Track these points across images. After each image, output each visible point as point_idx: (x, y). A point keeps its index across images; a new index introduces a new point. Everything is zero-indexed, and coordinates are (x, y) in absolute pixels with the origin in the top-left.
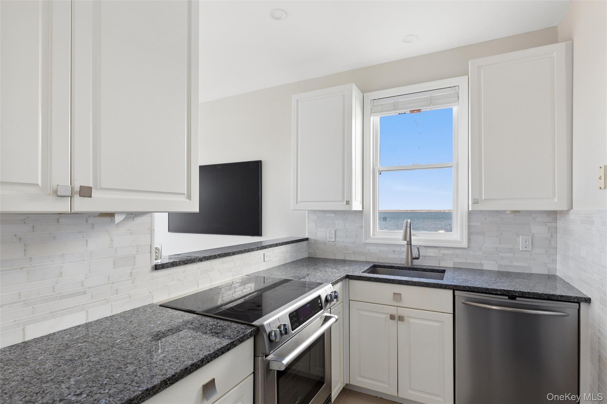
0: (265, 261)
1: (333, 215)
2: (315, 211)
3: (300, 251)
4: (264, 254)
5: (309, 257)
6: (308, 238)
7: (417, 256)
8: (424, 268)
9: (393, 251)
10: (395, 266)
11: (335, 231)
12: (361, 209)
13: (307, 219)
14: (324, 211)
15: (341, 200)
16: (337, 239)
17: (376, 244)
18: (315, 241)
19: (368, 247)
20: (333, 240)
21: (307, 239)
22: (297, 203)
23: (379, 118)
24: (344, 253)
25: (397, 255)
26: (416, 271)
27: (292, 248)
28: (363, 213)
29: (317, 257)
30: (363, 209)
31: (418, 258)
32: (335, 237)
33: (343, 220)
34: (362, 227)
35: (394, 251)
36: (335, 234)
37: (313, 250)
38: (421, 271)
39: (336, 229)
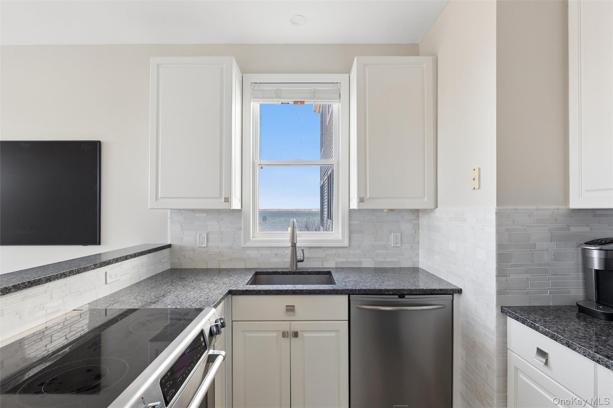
0: (108, 282)
1: (205, 215)
2: (180, 210)
3: (161, 262)
4: (106, 273)
5: (172, 269)
6: (171, 244)
7: (302, 258)
8: (310, 271)
9: (276, 254)
10: (279, 272)
11: (207, 234)
12: (240, 208)
13: (169, 220)
14: (193, 210)
15: (219, 197)
16: (210, 244)
17: (257, 248)
18: (181, 248)
19: (247, 252)
20: (204, 245)
21: (169, 246)
22: (157, 199)
23: (259, 104)
24: (218, 260)
25: (279, 258)
26: (302, 275)
27: (148, 259)
28: (242, 213)
29: (183, 267)
30: (242, 207)
31: (302, 261)
32: (207, 241)
33: (217, 221)
34: (241, 228)
35: (277, 254)
36: (207, 238)
37: (178, 259)
38: (306, 274)
39: (208, 232)
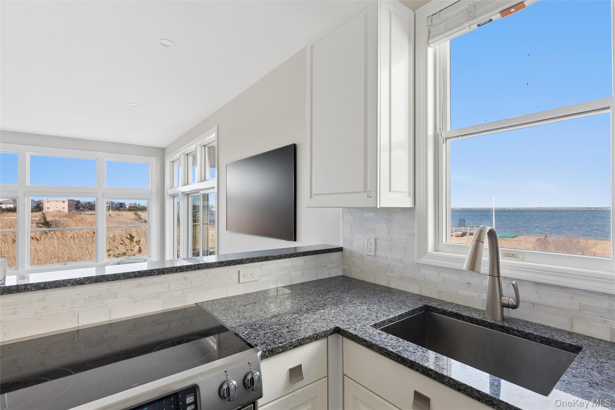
0: (241, 282)
1: (372, 215)
2: (350, 208)
3: (326, 266)
4: (239, 272)
5: (343, 276)
6: (342, 247)
7: (512, 301)
8: (527, 331)
9: (467, 283)
10: (462, 315)
11: (375, 239)
12: (410, 206)
13: (341, 220)
14: (361, 209)
15: (363, 191)
16: (379, 253)
17: (437, 268)
18: (351, 252)
19: (422, 271)
20: (372, 253)
21: (340, 249)
22: (311, 197)
24: (387, 276)
25: (474, 291)
26: (508, 333)
27: (305, 262)
29: (352, 277)
30: (415, 205)
31: (515, 307)
32: (376, 249)
33: (386, 224)
34: (414, 235)
35: (469, 284)
36: (376, 244)
37: (348, 265)
38: (519, 336)
39: (376, 237)
